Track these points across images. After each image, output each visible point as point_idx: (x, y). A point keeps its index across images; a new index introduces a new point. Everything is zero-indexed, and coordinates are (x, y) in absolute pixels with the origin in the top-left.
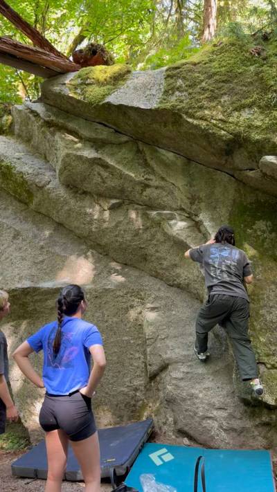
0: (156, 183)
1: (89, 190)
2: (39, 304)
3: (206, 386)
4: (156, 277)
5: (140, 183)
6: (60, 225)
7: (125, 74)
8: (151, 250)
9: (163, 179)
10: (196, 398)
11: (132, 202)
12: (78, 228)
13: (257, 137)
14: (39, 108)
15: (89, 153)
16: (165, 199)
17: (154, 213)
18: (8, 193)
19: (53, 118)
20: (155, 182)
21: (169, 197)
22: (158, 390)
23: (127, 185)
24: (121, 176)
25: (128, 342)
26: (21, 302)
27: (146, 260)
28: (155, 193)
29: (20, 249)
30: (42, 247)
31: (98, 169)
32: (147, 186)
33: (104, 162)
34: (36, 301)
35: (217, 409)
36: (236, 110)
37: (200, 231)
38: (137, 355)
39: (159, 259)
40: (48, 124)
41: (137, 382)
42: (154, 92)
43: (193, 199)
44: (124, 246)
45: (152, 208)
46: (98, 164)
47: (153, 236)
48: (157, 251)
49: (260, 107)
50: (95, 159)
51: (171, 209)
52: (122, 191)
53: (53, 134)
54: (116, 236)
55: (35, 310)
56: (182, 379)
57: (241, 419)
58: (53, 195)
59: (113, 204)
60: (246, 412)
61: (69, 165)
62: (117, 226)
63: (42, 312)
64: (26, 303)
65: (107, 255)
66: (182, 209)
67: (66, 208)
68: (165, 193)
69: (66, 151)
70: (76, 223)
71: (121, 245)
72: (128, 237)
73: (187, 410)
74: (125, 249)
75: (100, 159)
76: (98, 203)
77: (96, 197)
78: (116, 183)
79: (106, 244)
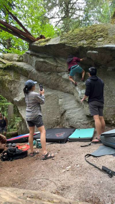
1: (42, 70)
3: (76, 114)
4: (61, 91)
5: (56, 66)
7: (50, 39)
8: (60, 84)
9: (61, 64)
10: (74, 117)
11: (54, 72)
12: (40, 81)
13: (85, 46)
14: (29, 52)
15: (42, 60)
16: (62, 69)
17: (59, 74)
18: (22, 75)
19: (32, 53)
20: (59, 65)
22: (64, 118)
23: (52, 67)
24: (51, 65)
25: (55, 107)
27: (58, 87)
28: (60, 68)
31: (44, 64)
32: (57, 67)
35: (80, 119)
36: (80, 41)
38: (58, 110)
39: (62, 86)
40: (31, 55)
41: (58, 117)
42: (57, 41)
44: (52, 84)
46: (44, 63)
47: (60, 80)
48: (61, 84)
49: (86, 40)
51: (64, 72)
52: (51, 69)
53: (32, 57)
54: (50, 81)
56: (70, 113)
57: (87, 121)
58: (33, 73)
59: (49, 73)
60: (88, 119)
61: (37, 64)
62: (50, 79)
65: (48, 87)
66: (67, 72)
67: (37, 76)
68: (62, 68)
69: (36, 60)
70: (40, 80)
71: (51, 84)
72: (53, 81)
73: (72, 121)
74: (53, 85)
75: (45, 61)
76: (45, 74)
77: (44, 72)
78: (49, 67)
79: (48, 84)
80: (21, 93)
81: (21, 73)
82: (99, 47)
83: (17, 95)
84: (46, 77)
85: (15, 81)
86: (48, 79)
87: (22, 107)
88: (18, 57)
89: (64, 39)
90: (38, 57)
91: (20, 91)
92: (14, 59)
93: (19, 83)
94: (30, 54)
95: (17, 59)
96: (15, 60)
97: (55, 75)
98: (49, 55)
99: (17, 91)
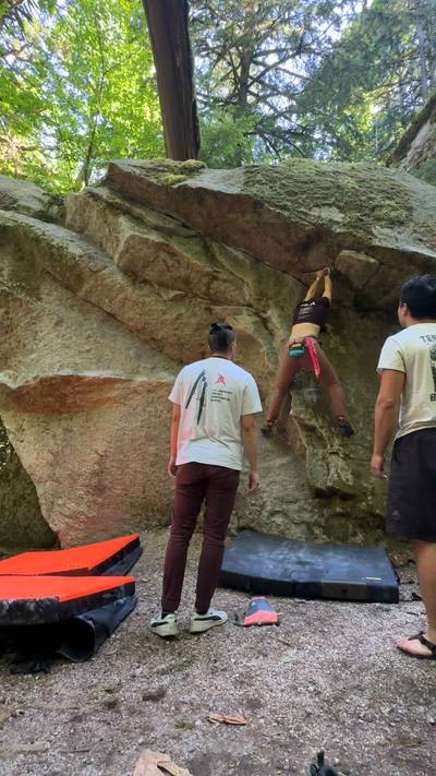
0: (225, 277)
1: (150, 278)
2: (80, 396)
3: (271, 480)
5: (208, 274)
6: (111, 316)
7: (199, 168)
9: (232, 273)
10: (263, 492)
11: (195, 296)
12: (131, 319)
13: (338, 231)
14: (104, 192)
15: (154, 237)
16: (232, 293)
17: (218, 309)
18: (55, 279)
19: (118, 200)
20: (223, 276)
21: (237, 292)
23: (193, 275)
24: (189, 265)
26: (58, 393)
28: (223, 287)
29: (63, 336)
30: (89, 336)
31: (163, 255)
32: (215, 278)
33: (172, 248)
34: (78, 392)
35: (286, 503)
36: (318, 206)
37: (267, 328)
40: (112, 207)
42: (233, 182)
43: (262, 296)
44: (182, 341)
45: (216, 302)
46: (164, 250)
49: (339, 208)
50: (162, 244)
51: (239, 304)
52: (187, 281)
53: (116, 215)
54: (176, 329)
55: (75, 403)
57: (312, 512)
58: (108, 281)
59: (177, 295)
60: (317, 503)
61: (133, 248)
62: (177, 319)
63: (83, 406)
64: (65, 395)
65: (161, 351)
66: (250, 306)
67: (121, 296)
68: (232, 288)
69: (132, 232)
70: (131, 314)
71: (179, 339)
72: (188, 331)
73: (253, 505)
74: (182, 345)
75: (168, 245)
76: (158, 294)
77: (156, 287)
78: (183, 272)
79: (163, 338)
80: (33, 356)
81: (49, 269)
82: (384, 244)
83: (13, 361)
84: (161, 307)
85: (15, 300)
86: (167, 317)
87: (26, 417)
88: (40, 200)
89: (258, 182)
90: (138, 220)
91: (29, 347)
92: (23, 203)
93: (29, 311)
94: (107, 202)
95: (37, 206)
96: (28, 209)
97: (197, 309)
98: (184, 226)
99: (14, 344)
